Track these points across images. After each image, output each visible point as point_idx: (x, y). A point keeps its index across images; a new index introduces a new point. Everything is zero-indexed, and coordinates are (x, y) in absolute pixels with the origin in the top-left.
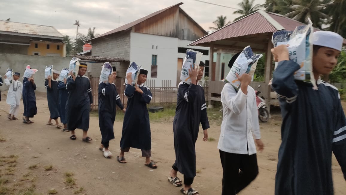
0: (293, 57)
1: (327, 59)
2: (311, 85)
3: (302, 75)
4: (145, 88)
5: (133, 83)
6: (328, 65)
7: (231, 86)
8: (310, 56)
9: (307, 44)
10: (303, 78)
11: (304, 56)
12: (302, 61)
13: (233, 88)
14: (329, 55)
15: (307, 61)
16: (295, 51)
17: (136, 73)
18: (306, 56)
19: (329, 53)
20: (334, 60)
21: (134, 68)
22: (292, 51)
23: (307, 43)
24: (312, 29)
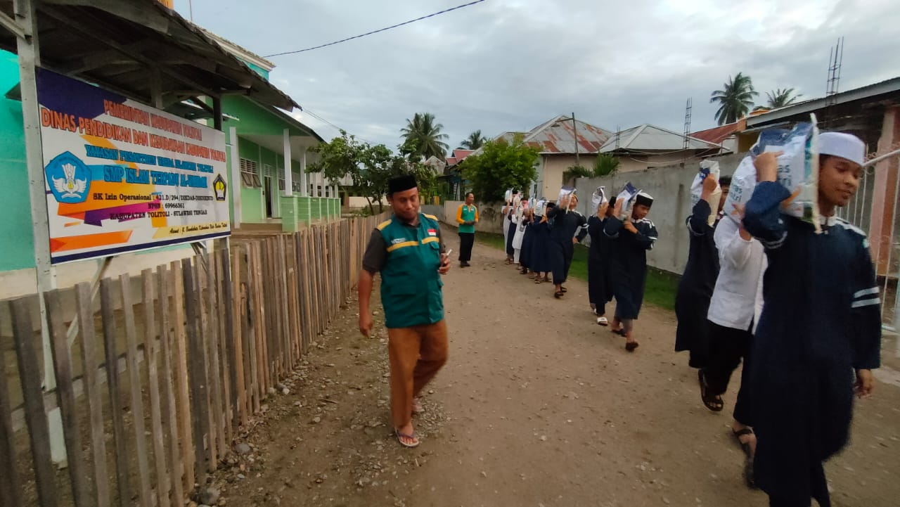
0: (784, 175)
1: (838, 176)
2: (812, 227)
3: (799, 209)
4: (646, 224)
5: (624, 216)
6: (842, 187)
7: (731, 221)
8: (814, 176)
9: (808, 155)
10: (800, 214)
11: (801, 176)
12: (799, 184)
13: (733, 223)
14: (842, 171)
15: (807, 184)
16: (788, 166)
17: (630, 201)
18: (806, 177)
19: (841, 167)
20: (851, 179)
21: (629, 191)
22: (784, 163)
23: (807, 153)
24: (816, 130)
